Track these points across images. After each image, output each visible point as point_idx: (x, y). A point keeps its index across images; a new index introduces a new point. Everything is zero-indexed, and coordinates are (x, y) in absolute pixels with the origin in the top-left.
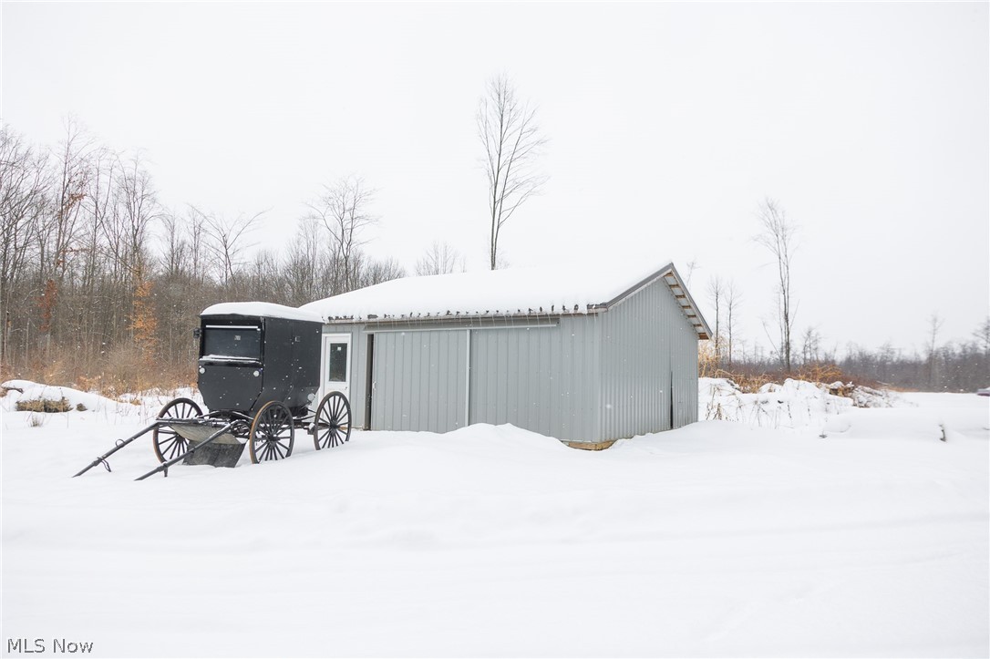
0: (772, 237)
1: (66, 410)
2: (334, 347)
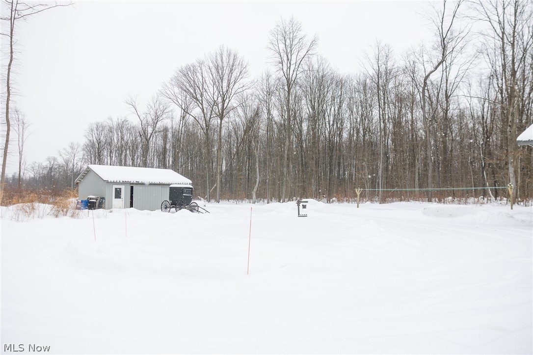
2: (116, 189)
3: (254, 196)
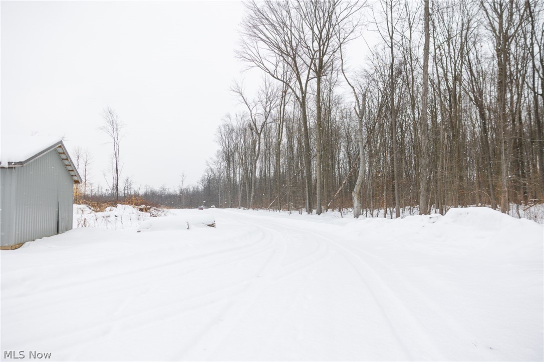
0: (110, 128)
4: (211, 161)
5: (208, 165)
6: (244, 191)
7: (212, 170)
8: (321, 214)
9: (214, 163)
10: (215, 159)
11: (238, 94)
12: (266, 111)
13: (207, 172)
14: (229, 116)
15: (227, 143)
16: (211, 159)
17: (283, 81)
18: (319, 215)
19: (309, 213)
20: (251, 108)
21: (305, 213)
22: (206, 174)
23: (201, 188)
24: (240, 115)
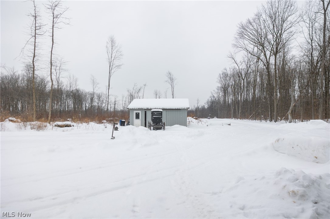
1: (71, 126)
2: (136, 113)
3: (290, 117)
4: (214, 92)
5: (213, 94)
6: (235, 109)
7: (214, 96)
8: (277, 122)
9: (215, 93)
10: (216, 91)
11: (232, 59)
12: (247, 67)
13: (211, 98)
14: (226, 69)
15: (224, 83)
16: (214, 91)
17: (257, 57)
18: (275, 122)
19: (270, 122)
20: (239, 65)
21: (268, 121)
22: (211, 99)
23: (206, 107)
24: (232, 68)
